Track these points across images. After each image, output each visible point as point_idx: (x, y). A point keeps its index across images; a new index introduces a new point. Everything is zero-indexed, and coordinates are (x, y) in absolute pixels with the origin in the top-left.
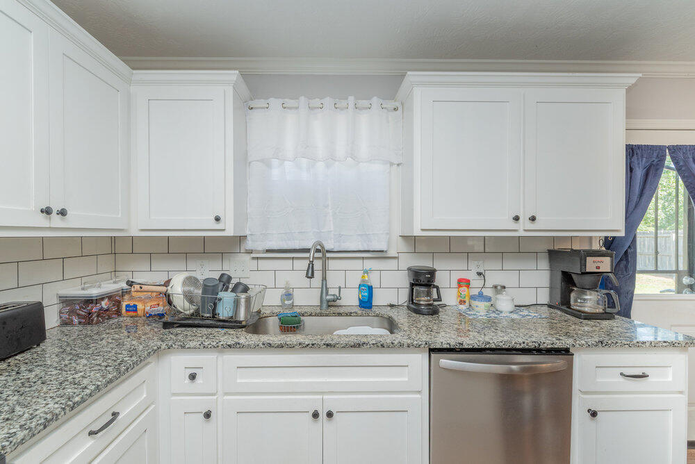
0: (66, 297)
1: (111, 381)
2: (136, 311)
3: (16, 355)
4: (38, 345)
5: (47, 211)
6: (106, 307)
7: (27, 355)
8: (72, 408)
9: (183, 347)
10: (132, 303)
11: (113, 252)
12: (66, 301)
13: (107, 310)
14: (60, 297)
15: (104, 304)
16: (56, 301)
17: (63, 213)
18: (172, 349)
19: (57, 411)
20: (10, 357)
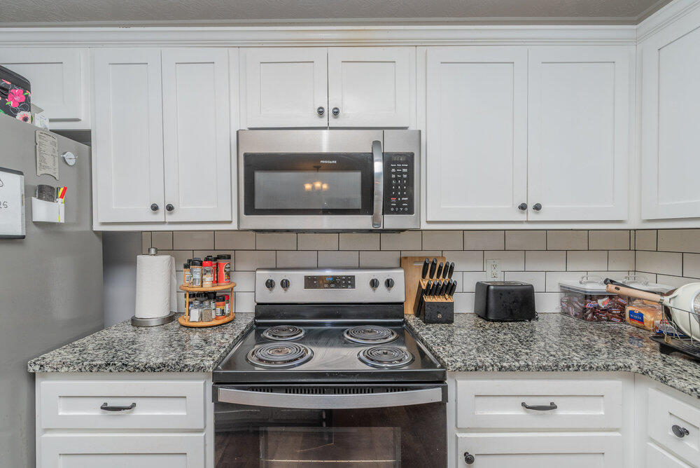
0: (569, 288)
1: (544, 368)
2: (642, 321)
3: (511, 322)
4: (530, 321)
5: (523, 207)
6: (603, 307)
7: (516, 324)
8: (500, 370)
9: (664, 380)
10: (637, 310)
11: (632, 248)
12: (567, 292)
13: (605, 310)
14: (561, 286)
15: (602, 303)
16: (557, 289)
17: (537, 208)
18: (646, 377)
19: (486, 364)
20: (505, 322)
